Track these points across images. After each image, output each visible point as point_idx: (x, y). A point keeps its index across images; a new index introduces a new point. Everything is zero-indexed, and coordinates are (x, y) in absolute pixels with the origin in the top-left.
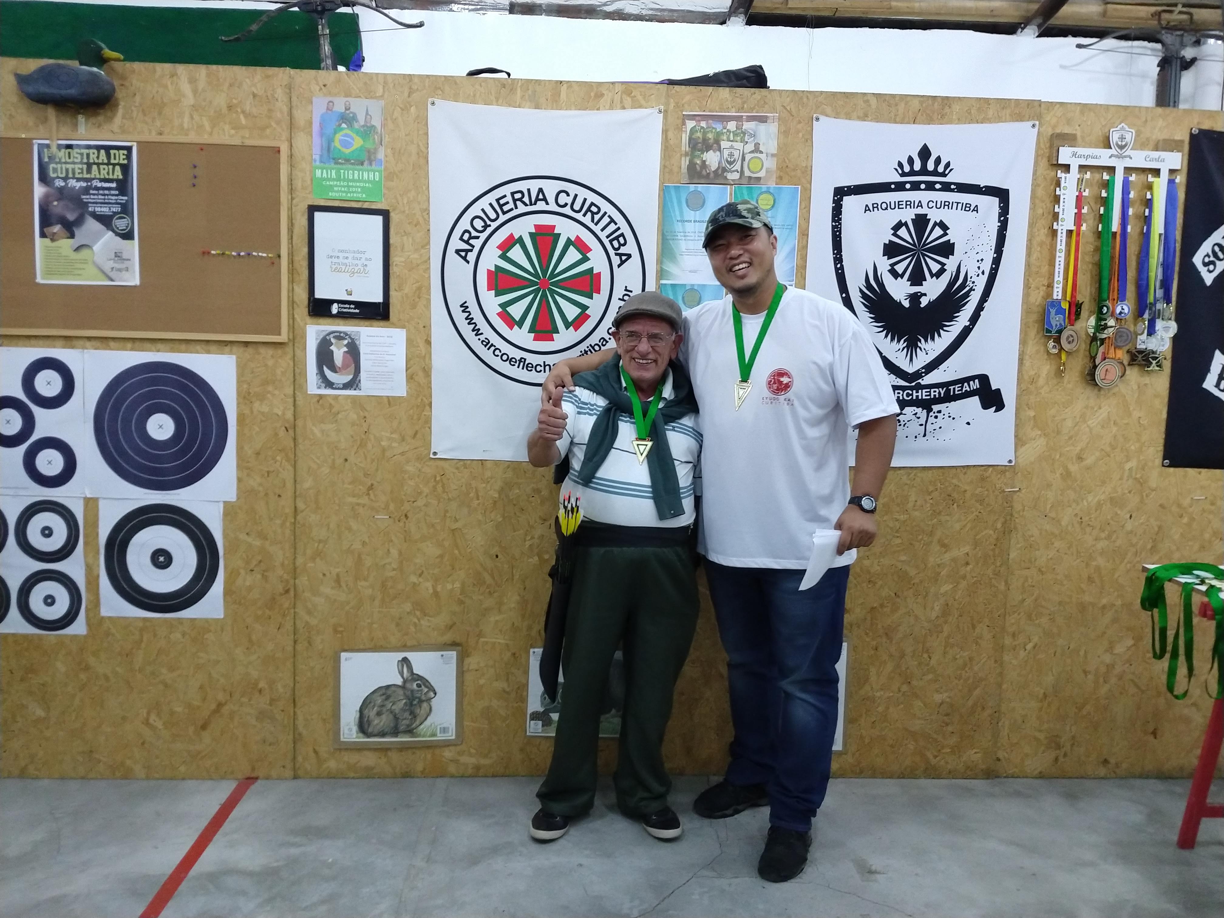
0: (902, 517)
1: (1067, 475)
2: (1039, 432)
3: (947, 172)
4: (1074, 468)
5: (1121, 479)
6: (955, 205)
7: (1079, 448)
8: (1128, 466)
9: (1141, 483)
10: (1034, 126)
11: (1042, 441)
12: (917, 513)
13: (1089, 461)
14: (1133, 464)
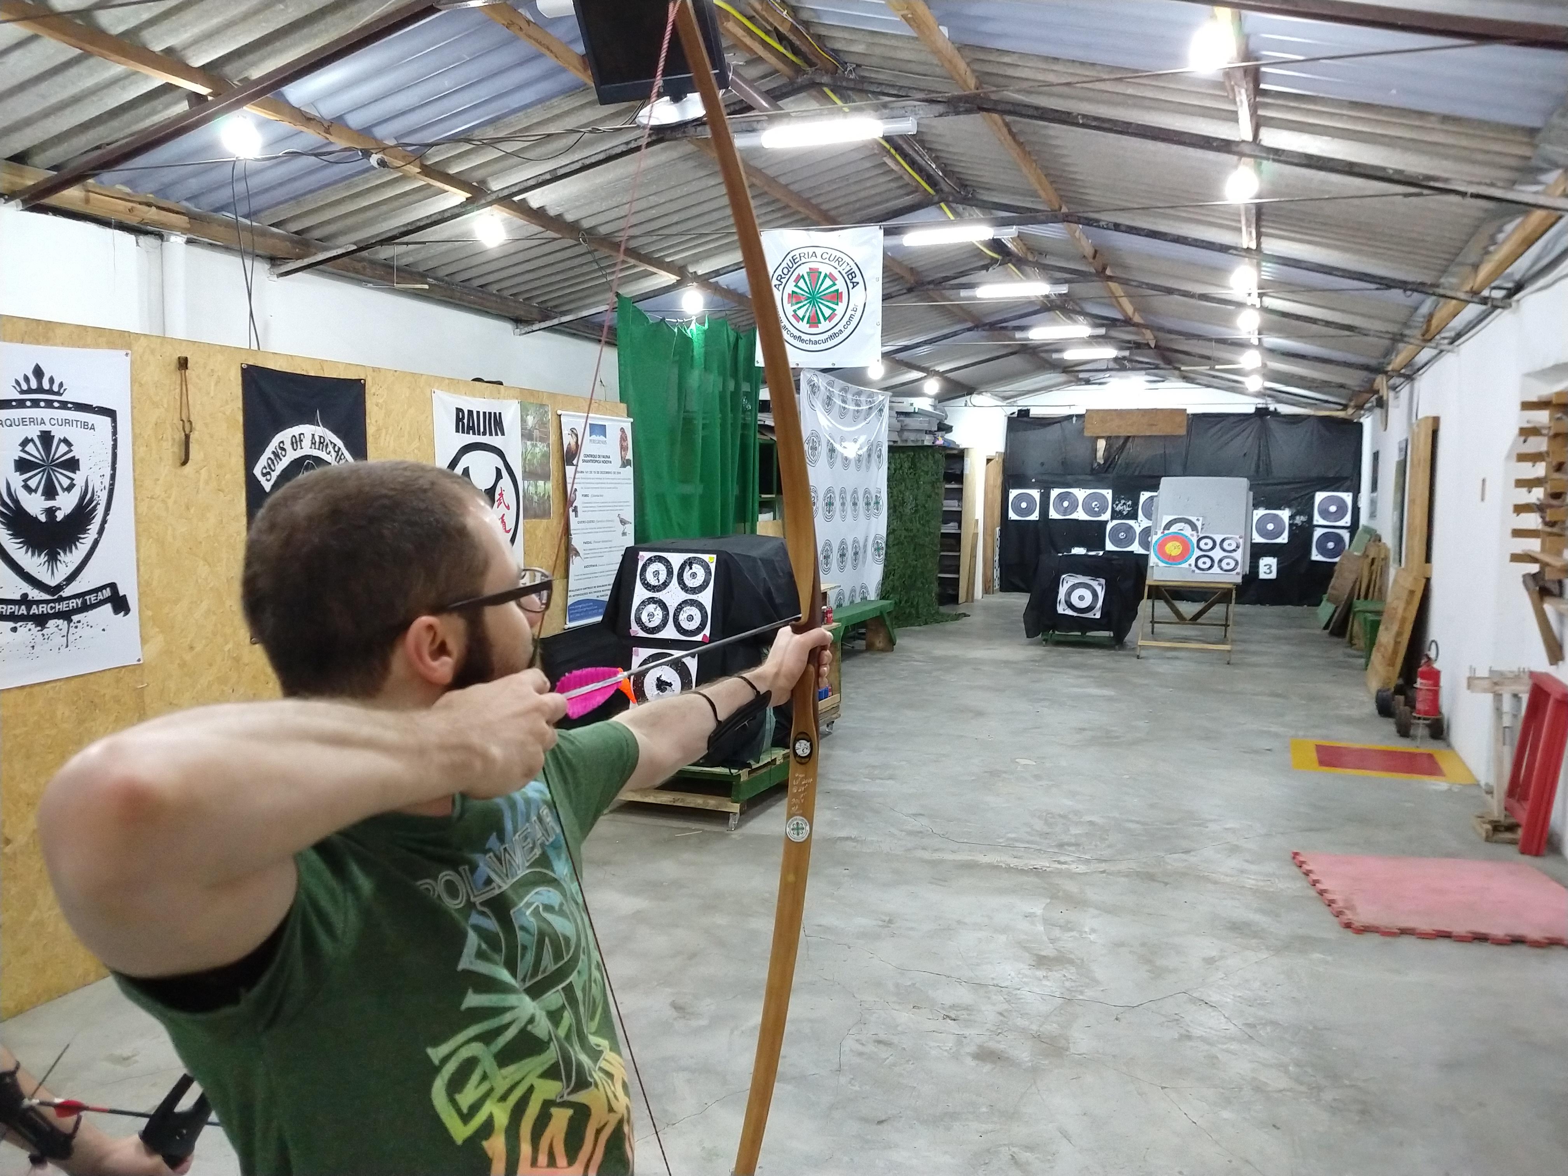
0: (53, 732)
1: (183, 665)
2: (158, 630)
3: (62, 391)
4: (188, 657)
5: (223, 660)
6: (75, 423)
7: (189, 639)
8: (226, 648)
9: (237, 660)
10: (127, 354)
11: (160, 638)
12: (65, 725)
13: (198, 648)
14: (230, 646)
